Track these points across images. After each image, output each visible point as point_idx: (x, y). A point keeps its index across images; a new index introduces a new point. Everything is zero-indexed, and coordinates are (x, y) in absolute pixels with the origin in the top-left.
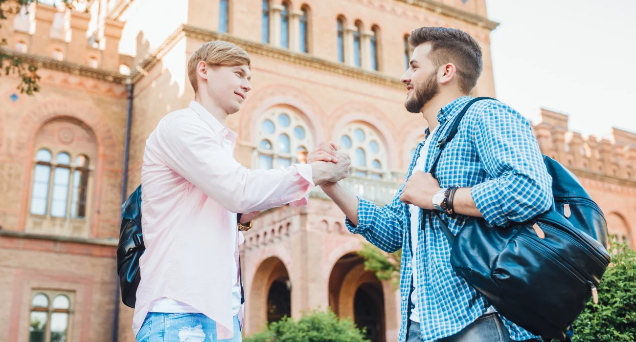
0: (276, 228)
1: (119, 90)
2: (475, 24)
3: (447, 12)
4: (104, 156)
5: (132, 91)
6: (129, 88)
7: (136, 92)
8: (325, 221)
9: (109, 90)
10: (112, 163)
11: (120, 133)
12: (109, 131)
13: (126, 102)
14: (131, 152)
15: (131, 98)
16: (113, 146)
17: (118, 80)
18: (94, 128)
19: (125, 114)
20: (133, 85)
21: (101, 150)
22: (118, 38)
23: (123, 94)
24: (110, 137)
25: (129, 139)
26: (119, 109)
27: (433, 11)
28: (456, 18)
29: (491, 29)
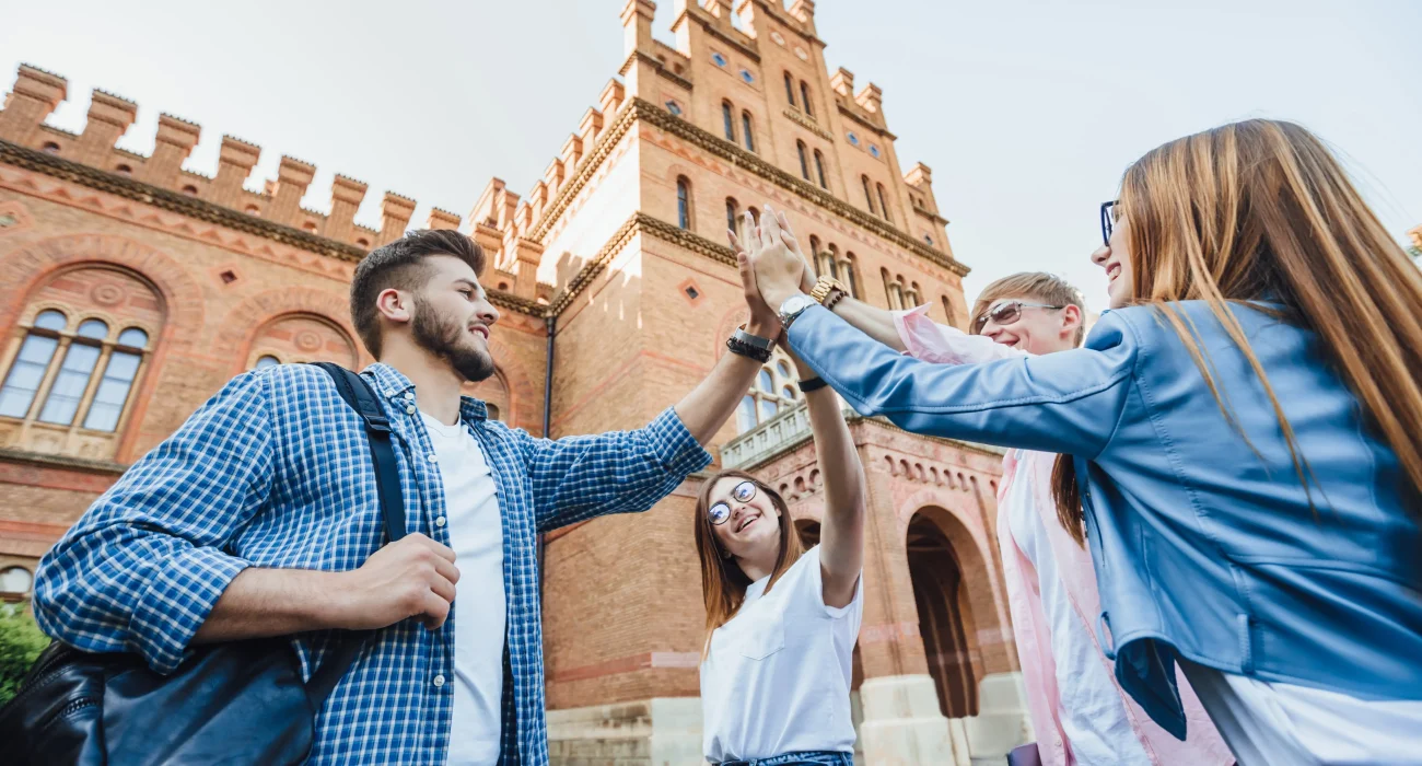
0: (806, 474)
1: (536, 324)
2: (946, 267)
3: (920, 250)
4: (518, 406)
5: (554, 326)
6: (550, 322)
7: (558, 327)
8: (888, 458)
9: (524, 324)
10: (529, 416)
11: (538, 378)
12: (524, 375)
13: (546, 341)
14: (555, 402)
15: (553, 335)
16: (529, 394)
17: (536, 313)
18: (505, 371)
19: (545, 355)
20: (555, 319)
21: (514, 397)
22: (536, 264)
23: (542, 329)
24: (527, 383)
25: (550, 386)
26: (536, 348)
27: (906, 247)
28: (928, 258)
29: (962, 276)
